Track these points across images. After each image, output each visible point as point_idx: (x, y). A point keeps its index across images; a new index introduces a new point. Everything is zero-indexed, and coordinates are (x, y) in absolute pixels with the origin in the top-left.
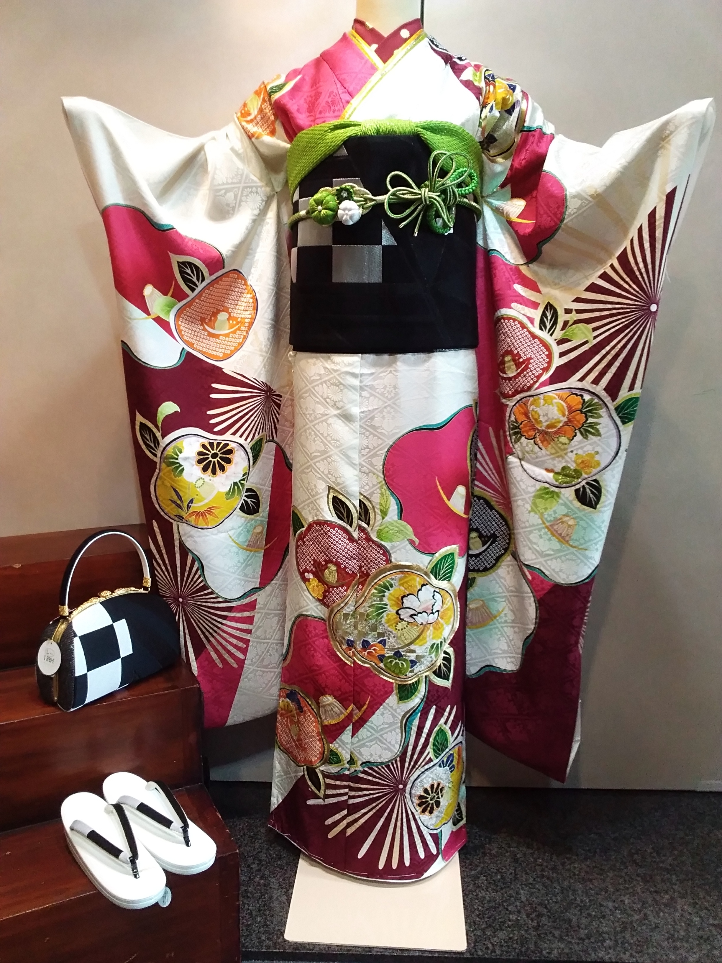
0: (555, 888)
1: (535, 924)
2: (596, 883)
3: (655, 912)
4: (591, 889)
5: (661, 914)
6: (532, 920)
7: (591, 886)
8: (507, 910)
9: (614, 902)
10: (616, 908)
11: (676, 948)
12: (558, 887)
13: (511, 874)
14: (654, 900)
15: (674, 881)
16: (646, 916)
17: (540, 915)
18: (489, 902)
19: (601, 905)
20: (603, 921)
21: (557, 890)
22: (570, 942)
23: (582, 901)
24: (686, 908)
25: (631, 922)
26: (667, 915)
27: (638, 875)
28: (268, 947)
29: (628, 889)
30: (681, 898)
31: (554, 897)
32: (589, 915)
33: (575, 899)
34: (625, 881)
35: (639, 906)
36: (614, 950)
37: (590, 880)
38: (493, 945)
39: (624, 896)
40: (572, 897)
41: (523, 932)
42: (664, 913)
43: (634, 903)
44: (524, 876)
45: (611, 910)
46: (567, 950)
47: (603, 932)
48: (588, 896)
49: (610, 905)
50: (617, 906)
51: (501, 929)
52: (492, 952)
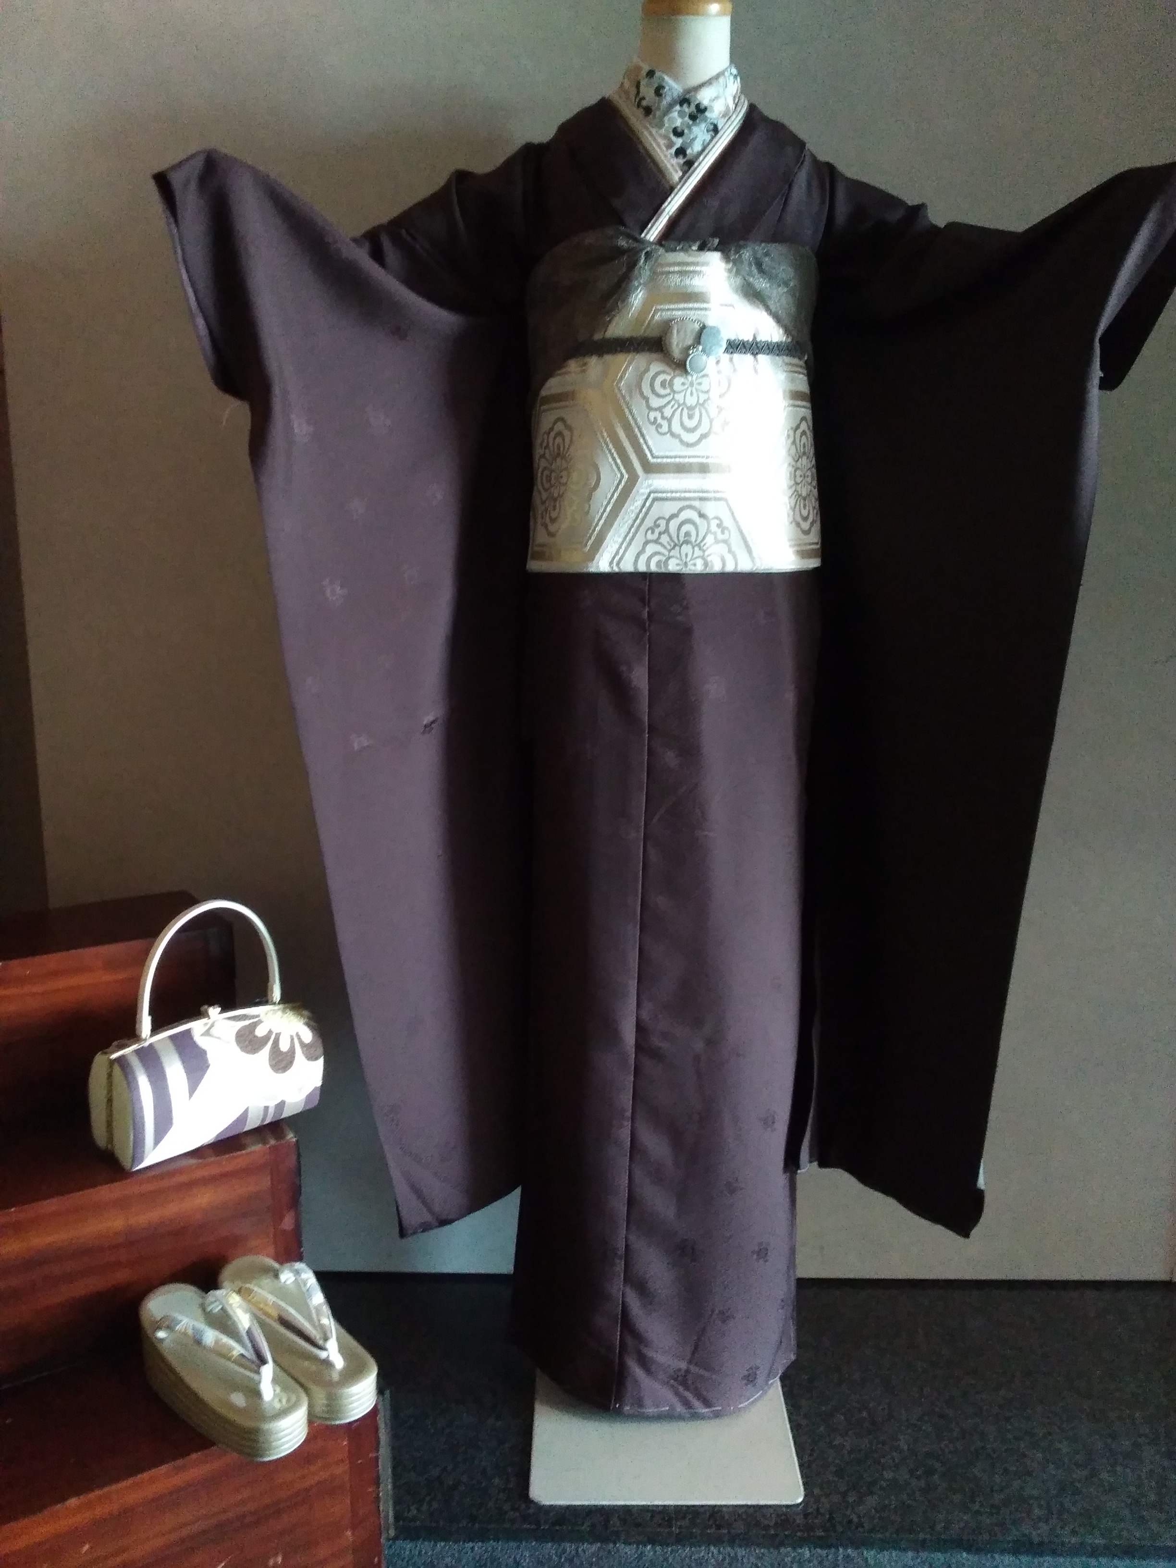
1: (922, 1484)
3: (1109, 1466)
4: (1008, 1431)
5: (1119, 1469)
6: (918, 1478)
7: (1009, 1427)
8: (879, 1463)
9: (1045, 1451)
10: (1048, 1460)
12: (957, 1429)
13: (883, 1409)
16: (1094, 1472)
17: (930, 1472)
18: (849, 1453)
19: (1024, 1456)
20: (1028, 1479)
25: (1072, 1483)
27: (1082, 1411)
28: (513, 1521)
29: (1066, 1431)
30: (1150, 1444)
31: (951, 1446)
32: (1006, 1470)
37: (1008, 1419)
38: (859, 1517)
40: (979, 1444)
41: (905, 1497)
44: (903, 1412)
45: (1040, 1463)
47: (1031, 1497)
49: (1039, 1455)
50: (1049, 1456)
51: (871, 1493)
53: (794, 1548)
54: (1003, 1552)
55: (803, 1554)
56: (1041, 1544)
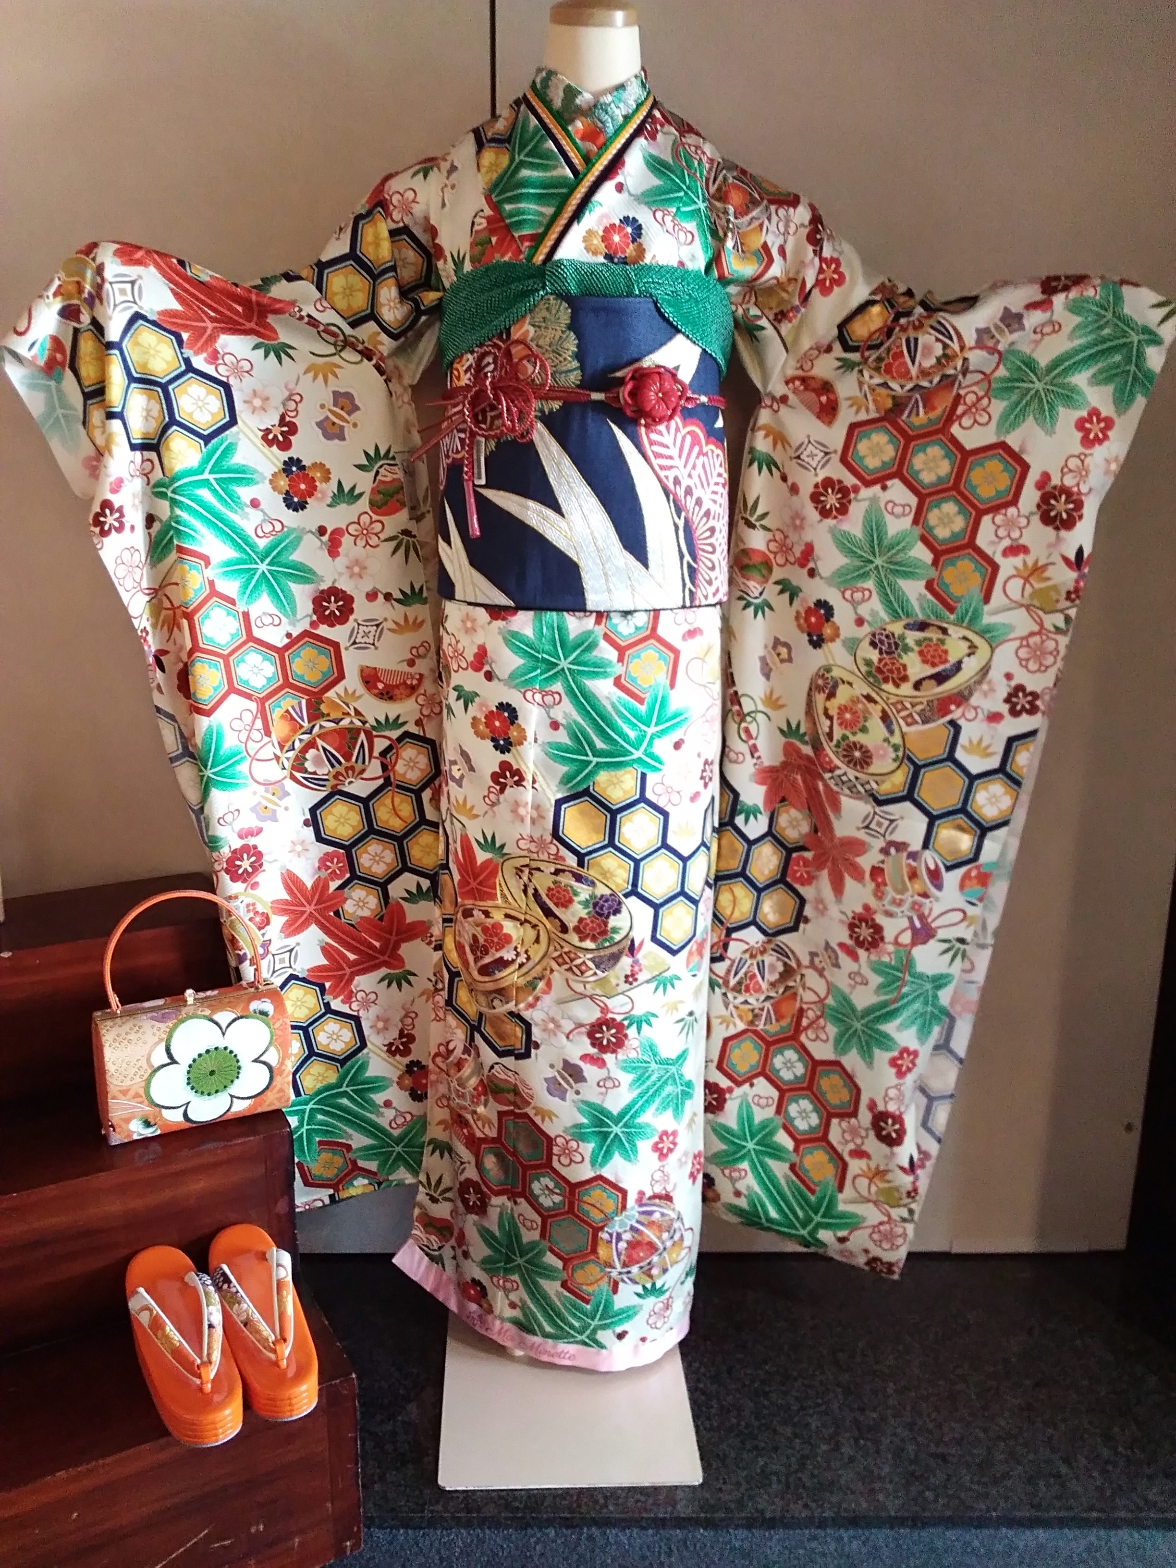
0: (712, 1407)
2: (774, 1396)
3: (852, 1442)
4: (764, 1406)
5: (862, 1442)
7: (766, 1402)
9: (795, 1425)
10: (796, 1436)
11: (873, 1491)
12: (716, 1406)
14: (856, 1422)
15: (890, 1391)
16: (837, 1447)
19: (775, 1431)
21: (713, 1411)
22: (720, 1490)
23: (747, 1426)
24: (899, 1431)
26: (869, 1443)
27: (838, 1385)
29: (819, 1405)
30: (894, 1417)
32: (756, 1448)
33: (738, 1424)
34: (817, 1393)
35: (831, 1430)
36: (782, 1498)
37: (766, 1395)
39: (812, 1416)
42: (866, 1439)
43: (824, 1426)
45: (788, 1438)
46: (712, 1502)
48: (757, 1418)
49: (789, 1431)
50: (798, 1431)
52: (601, 1508)
53: (541, 1530)
54: (737, 1527)
55: (547, 1535)
56: (773, 1519)
